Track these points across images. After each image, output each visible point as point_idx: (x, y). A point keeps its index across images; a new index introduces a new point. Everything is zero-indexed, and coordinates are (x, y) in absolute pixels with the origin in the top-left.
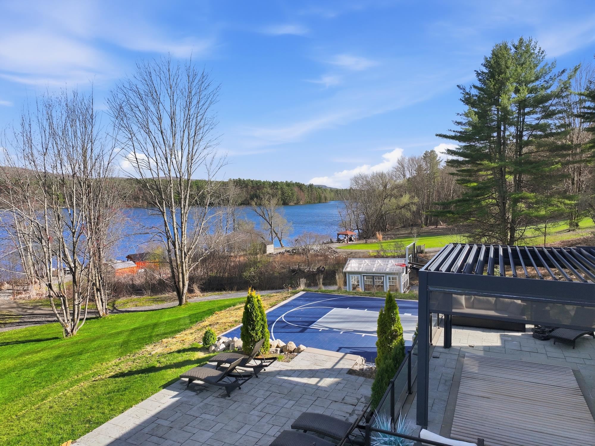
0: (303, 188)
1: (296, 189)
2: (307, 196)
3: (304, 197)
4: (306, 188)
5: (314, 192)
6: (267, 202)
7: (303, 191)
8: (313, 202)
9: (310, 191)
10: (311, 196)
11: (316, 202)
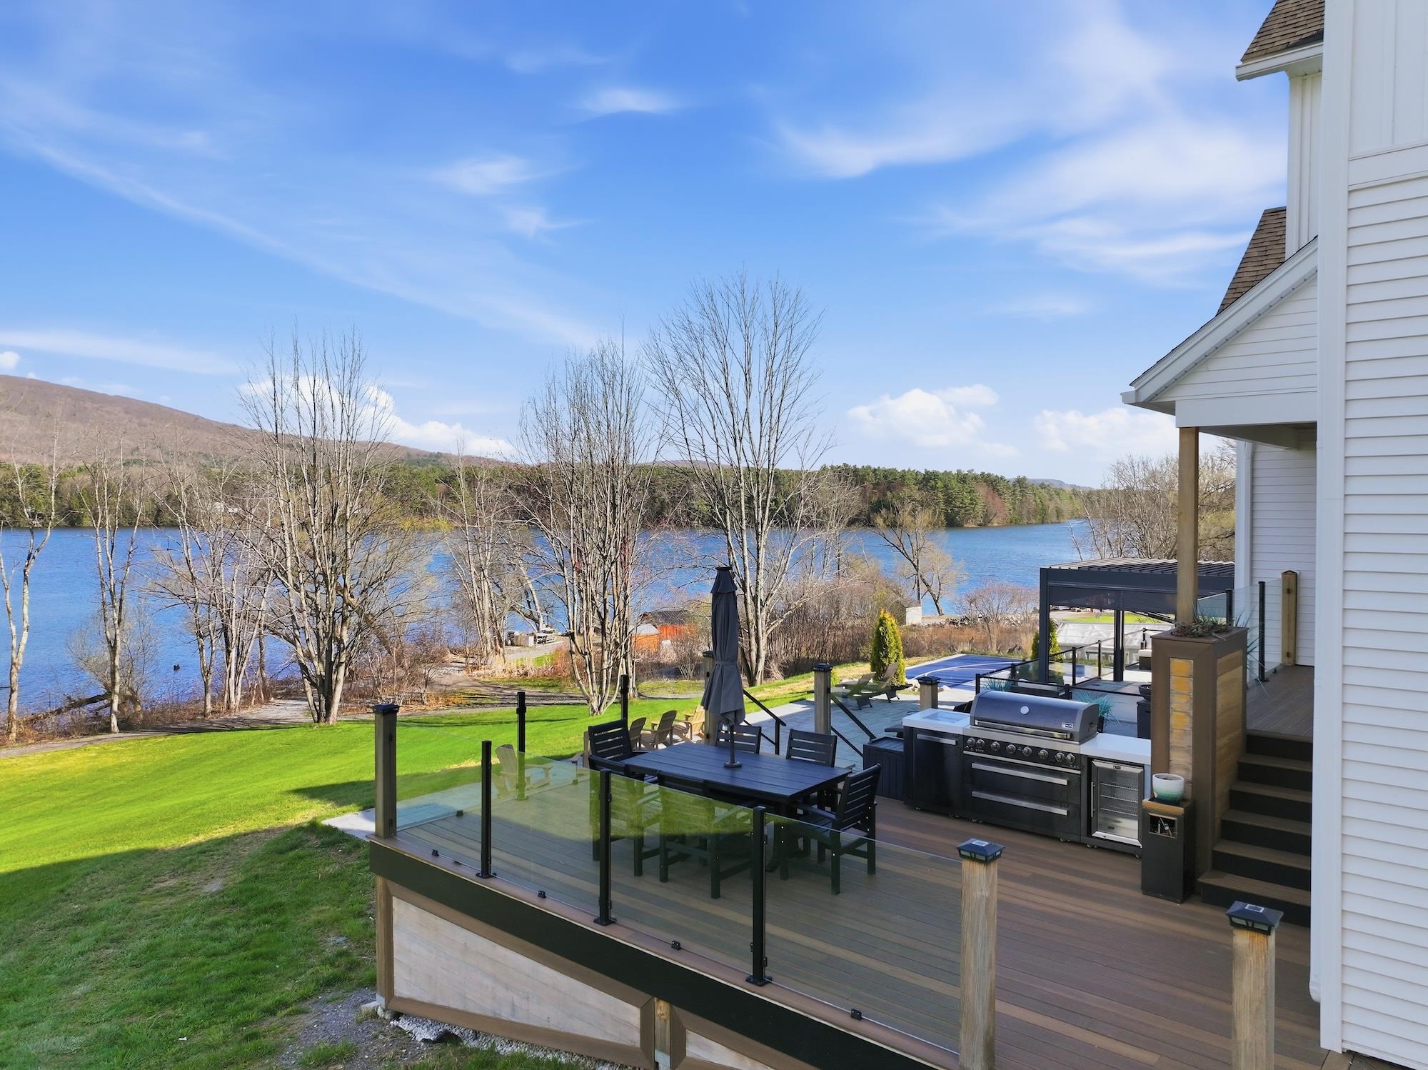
0: (1001, 487)
1: (982, 491)
2: (1011, 507)
3: (1004, 508)
4: (1009, 488)
5: (1030, 497)
6: (909, 519)
7: (1000, 495)
8: (1025, 521)
9: (1018, 493)
10: (1020, 506)
11: (1034, 521)
